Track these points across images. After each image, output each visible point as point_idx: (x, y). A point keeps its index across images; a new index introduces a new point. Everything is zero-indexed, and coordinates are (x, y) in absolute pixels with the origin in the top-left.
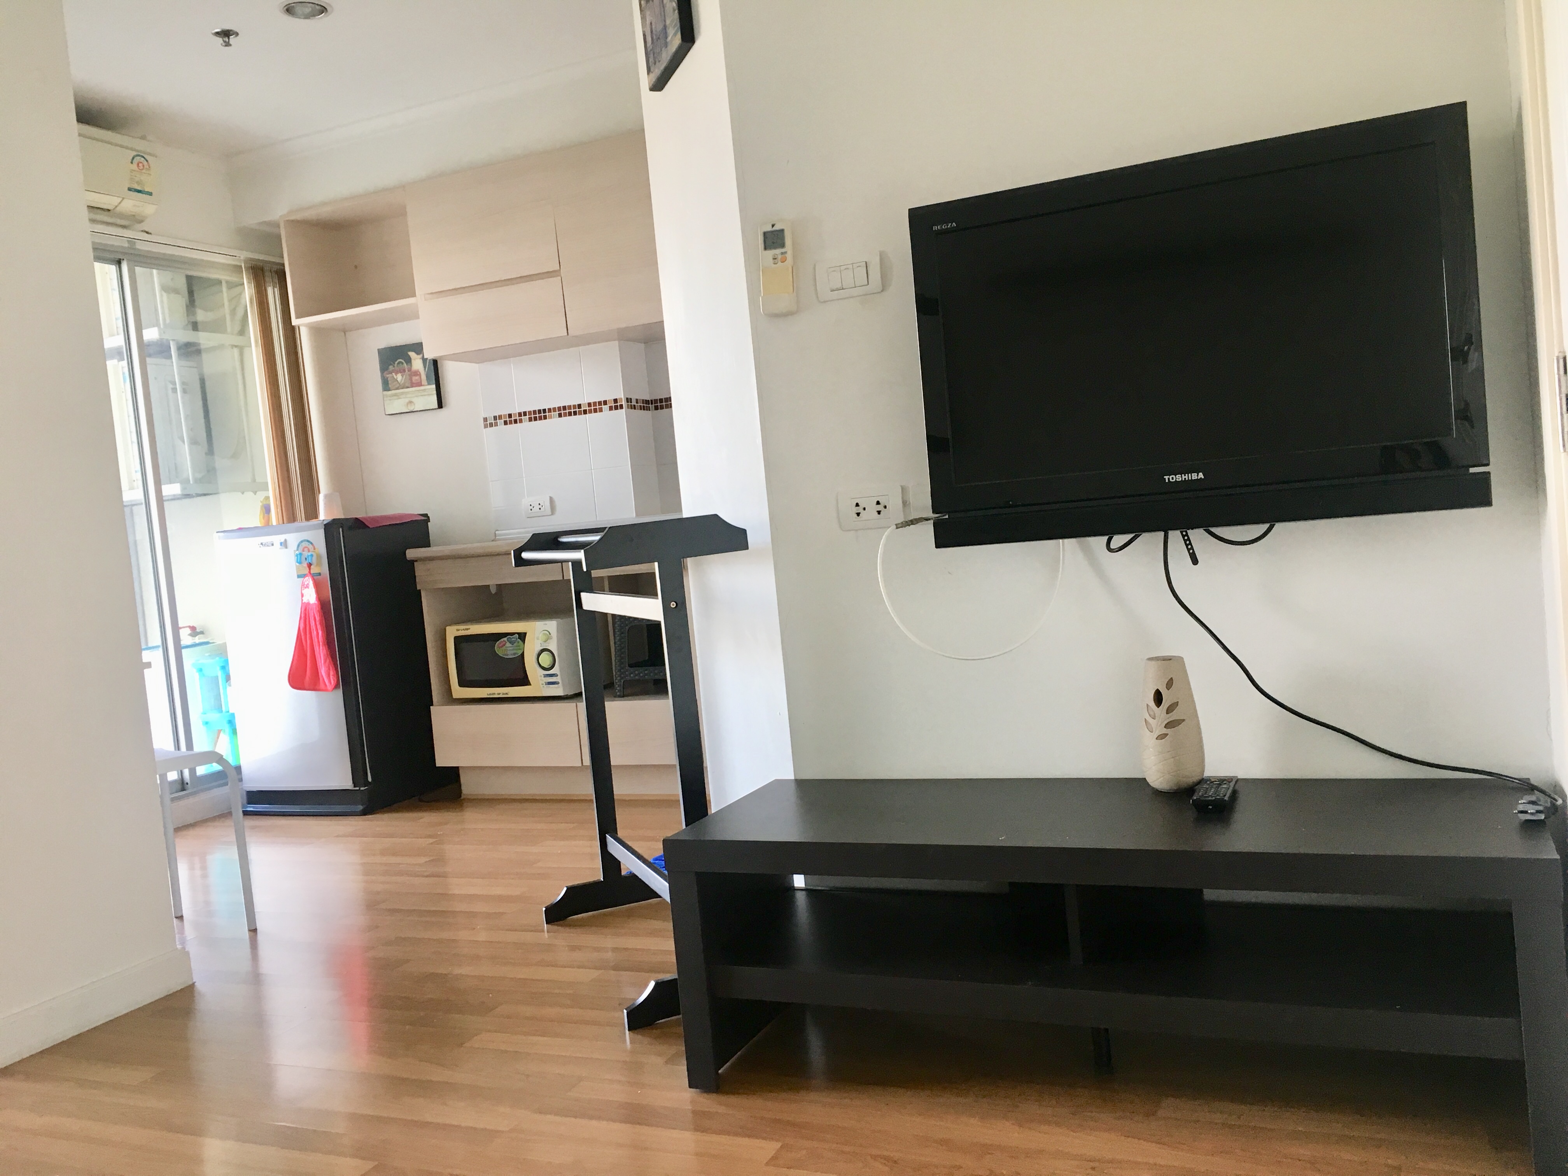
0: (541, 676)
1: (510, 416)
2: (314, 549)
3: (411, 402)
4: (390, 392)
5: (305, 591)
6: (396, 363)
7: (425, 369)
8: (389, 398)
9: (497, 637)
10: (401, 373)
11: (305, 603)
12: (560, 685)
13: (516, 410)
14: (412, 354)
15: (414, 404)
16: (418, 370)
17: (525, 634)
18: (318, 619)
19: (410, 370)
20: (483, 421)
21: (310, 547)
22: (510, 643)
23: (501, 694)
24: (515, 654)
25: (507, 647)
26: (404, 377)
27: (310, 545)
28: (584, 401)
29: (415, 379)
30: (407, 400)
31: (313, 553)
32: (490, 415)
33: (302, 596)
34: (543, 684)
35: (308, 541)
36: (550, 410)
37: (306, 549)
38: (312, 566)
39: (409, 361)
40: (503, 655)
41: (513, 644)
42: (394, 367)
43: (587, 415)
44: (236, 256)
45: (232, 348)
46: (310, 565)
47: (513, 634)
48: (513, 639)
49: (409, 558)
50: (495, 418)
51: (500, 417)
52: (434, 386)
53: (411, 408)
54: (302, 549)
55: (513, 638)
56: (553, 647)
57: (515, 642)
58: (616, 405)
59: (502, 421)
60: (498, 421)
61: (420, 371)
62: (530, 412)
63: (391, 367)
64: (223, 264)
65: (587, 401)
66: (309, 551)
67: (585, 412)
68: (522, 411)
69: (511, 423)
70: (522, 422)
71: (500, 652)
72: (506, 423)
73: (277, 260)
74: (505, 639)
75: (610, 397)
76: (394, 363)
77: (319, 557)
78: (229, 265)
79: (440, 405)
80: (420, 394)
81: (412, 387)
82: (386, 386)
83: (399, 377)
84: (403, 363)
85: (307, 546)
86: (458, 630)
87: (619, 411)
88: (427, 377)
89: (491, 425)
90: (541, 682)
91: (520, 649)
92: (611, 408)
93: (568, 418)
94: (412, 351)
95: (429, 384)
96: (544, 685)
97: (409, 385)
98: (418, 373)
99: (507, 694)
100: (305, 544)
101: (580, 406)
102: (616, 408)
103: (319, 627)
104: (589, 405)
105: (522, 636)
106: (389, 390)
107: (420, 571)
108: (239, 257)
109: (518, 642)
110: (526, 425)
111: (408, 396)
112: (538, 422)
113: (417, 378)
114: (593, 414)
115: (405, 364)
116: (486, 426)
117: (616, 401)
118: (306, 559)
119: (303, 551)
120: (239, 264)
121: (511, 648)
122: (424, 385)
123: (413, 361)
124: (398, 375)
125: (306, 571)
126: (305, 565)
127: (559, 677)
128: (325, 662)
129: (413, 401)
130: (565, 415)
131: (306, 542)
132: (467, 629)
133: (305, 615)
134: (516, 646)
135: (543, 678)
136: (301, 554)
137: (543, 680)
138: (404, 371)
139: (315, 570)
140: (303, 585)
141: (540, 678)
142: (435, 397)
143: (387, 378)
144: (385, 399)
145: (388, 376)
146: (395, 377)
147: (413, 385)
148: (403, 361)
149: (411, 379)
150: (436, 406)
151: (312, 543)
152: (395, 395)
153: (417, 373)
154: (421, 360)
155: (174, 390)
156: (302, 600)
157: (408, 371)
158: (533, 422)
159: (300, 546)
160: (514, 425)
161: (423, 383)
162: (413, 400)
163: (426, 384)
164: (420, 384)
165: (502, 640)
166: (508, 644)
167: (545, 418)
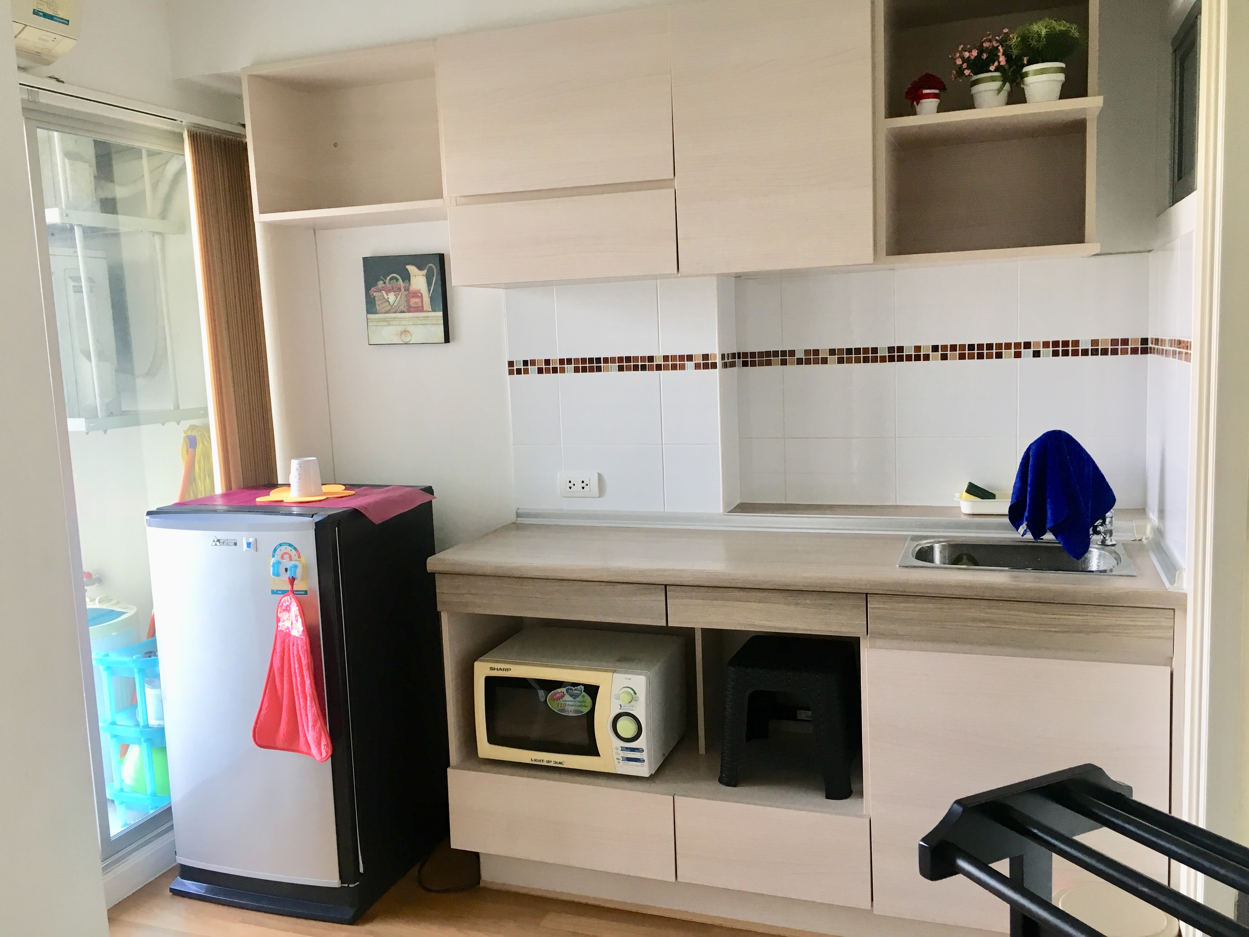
0: (617, 749)
1: (547, 362)
2: (299, 557)
3: (405, 332)
4: (377, 316)
5: (284, 616)
6: (388, 278)
7: (429, 290)
8: (375, 323)
9: (551, 685)
10: (394, 292)
11: (281, 631)
12: (646, 763)
13: (555, 356)
14: (412, 269)
15: (411, 335)
16: (419, 290)
17: (597, 688)
18: (304, 662)
19: (407, 289)
20: (507, 365)
21: (293, 553)
22: (571, 696)
23: (553, 762)
24: (577, 711)
25: (565, 701)
26: (399, 297)
27: (293, 550)
28: (658, 353)
29: (413, 301)
30: (401, 329)
31: (297, 563)
32: (518, 359)
33: (278, 620)
34: (618, 759)
35: (290, 545)
36: (606, 360)
37: (286, 556)
38: (295, 582)
39: (407, 277)
40: (559, 710)
41: (574, 698)
42: (385, 283)
43: (661, 372)
44: (175, 120)
45: (154, 236)
46: (292, 580)
47: (578, 684)
48: (575, 692)
49: (429, 570)
50: (525, 363)
51: (533, 363)
52: (441, 314)
53: (407, 340)
54: (280, 556)
55: (575, 690)
56: (640, 712)
57: (578, 696)
58: (706, 363)
59: (536, 368)
60: (529, 367)
61: (421, 291)
62: (577, 360)
63: (380, 283)
64: (155, 129)
65: (663, 353)
66: (291, 560)
67: (659, 368)
68: (565, 357)
69: (548, 371)
70: (564, 372)
71: (553, 706)
72: (540, 371)
73: (237, 130)
74: (564, 690)
75: (697, 351)
76: (386, 279)
77: (306, 568)
78: (166, 131)
79: (447, 340)
80: (419, 322)
81: (409, 311)
82: (371, 306)
83: (392, 297)
84: (397, 280)
85: (290, 553)
86: (492, 669)
87: (710, 371)
88: (432, 299)
89: (519, 372)
90: (616, 756)
91: (586, 707)
92: (697, 366)
93: (633, 373)
94: (412, 264)
95: (434, 310)
96: (620, 761)
97: (405, 310)
98: (420, 295)
99: (560, 763)
100: (284, 549)
101: (651, 359)
102: (706, 366)
103: (306, 673)
104: (666, 358)
105: (592, 691)
106: (375, 313)
107: (443, 589)
108: (181, 122)
109: (583, 696)
110: (569, 376)
111: (403, 323)
112: (588, 374)
113: (417, 300)
114: (671, 372)
115: (401, 280)
116: (511, 372)
117: (706, 357)
118: (286, 570)
119: (282, 557)
120: (177, 130)
121: (571, 703)
122: (426, 311)
123: (412, 278)
124: (390, 294)
125: (288, 587)
126: (286, 577)
127: (645, 753)
128: (314, 726)
129: (408, 330)
130: (628, 369)
131: (287, 547)
132: (507, 670)
133: (284, 649)
134: (580, 702)
135: (619, 751)
136: (279, 563)
137: (618, 754)
138: (399, 289)
139: (299, 586)
140: (279, 604)
141: (615, 751)
142: (441, 328)
143: (374, 297)
144: (370, 324)
145: (375, 294)
146: (386, 296)
147: (410, 309)
148: (398, 277)
149: (408, 302)
150: (443, 340)
151: (295, 549)
152: (385, 320)
153: (417, 294)
154: (425, 277)
155: (78, 290)
156: (278, 626)
157: (405, 290)
158: (581, 374)
159: (278, 550)
160: (552, 375)
161: (425, 309)
162: (411, 329)
163: (430, 310)
164: (420, 309)
165: (559, 690)
166: (567, 698)
167: (599, 369)
